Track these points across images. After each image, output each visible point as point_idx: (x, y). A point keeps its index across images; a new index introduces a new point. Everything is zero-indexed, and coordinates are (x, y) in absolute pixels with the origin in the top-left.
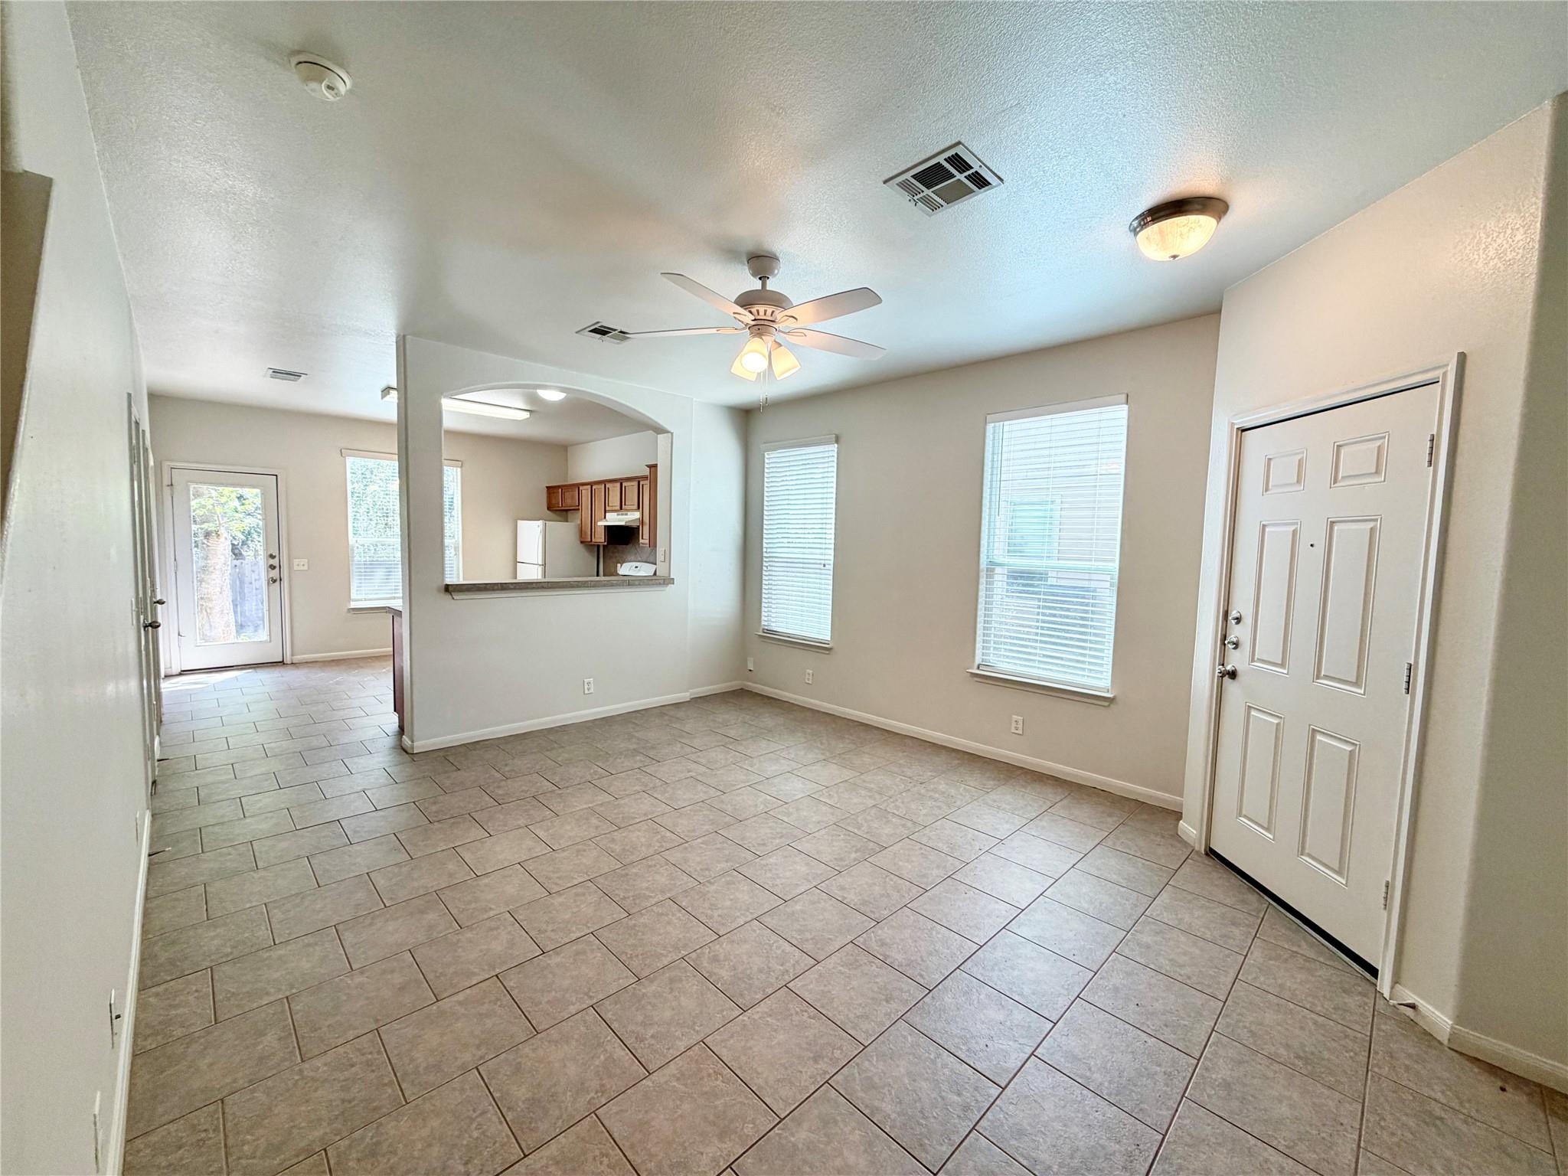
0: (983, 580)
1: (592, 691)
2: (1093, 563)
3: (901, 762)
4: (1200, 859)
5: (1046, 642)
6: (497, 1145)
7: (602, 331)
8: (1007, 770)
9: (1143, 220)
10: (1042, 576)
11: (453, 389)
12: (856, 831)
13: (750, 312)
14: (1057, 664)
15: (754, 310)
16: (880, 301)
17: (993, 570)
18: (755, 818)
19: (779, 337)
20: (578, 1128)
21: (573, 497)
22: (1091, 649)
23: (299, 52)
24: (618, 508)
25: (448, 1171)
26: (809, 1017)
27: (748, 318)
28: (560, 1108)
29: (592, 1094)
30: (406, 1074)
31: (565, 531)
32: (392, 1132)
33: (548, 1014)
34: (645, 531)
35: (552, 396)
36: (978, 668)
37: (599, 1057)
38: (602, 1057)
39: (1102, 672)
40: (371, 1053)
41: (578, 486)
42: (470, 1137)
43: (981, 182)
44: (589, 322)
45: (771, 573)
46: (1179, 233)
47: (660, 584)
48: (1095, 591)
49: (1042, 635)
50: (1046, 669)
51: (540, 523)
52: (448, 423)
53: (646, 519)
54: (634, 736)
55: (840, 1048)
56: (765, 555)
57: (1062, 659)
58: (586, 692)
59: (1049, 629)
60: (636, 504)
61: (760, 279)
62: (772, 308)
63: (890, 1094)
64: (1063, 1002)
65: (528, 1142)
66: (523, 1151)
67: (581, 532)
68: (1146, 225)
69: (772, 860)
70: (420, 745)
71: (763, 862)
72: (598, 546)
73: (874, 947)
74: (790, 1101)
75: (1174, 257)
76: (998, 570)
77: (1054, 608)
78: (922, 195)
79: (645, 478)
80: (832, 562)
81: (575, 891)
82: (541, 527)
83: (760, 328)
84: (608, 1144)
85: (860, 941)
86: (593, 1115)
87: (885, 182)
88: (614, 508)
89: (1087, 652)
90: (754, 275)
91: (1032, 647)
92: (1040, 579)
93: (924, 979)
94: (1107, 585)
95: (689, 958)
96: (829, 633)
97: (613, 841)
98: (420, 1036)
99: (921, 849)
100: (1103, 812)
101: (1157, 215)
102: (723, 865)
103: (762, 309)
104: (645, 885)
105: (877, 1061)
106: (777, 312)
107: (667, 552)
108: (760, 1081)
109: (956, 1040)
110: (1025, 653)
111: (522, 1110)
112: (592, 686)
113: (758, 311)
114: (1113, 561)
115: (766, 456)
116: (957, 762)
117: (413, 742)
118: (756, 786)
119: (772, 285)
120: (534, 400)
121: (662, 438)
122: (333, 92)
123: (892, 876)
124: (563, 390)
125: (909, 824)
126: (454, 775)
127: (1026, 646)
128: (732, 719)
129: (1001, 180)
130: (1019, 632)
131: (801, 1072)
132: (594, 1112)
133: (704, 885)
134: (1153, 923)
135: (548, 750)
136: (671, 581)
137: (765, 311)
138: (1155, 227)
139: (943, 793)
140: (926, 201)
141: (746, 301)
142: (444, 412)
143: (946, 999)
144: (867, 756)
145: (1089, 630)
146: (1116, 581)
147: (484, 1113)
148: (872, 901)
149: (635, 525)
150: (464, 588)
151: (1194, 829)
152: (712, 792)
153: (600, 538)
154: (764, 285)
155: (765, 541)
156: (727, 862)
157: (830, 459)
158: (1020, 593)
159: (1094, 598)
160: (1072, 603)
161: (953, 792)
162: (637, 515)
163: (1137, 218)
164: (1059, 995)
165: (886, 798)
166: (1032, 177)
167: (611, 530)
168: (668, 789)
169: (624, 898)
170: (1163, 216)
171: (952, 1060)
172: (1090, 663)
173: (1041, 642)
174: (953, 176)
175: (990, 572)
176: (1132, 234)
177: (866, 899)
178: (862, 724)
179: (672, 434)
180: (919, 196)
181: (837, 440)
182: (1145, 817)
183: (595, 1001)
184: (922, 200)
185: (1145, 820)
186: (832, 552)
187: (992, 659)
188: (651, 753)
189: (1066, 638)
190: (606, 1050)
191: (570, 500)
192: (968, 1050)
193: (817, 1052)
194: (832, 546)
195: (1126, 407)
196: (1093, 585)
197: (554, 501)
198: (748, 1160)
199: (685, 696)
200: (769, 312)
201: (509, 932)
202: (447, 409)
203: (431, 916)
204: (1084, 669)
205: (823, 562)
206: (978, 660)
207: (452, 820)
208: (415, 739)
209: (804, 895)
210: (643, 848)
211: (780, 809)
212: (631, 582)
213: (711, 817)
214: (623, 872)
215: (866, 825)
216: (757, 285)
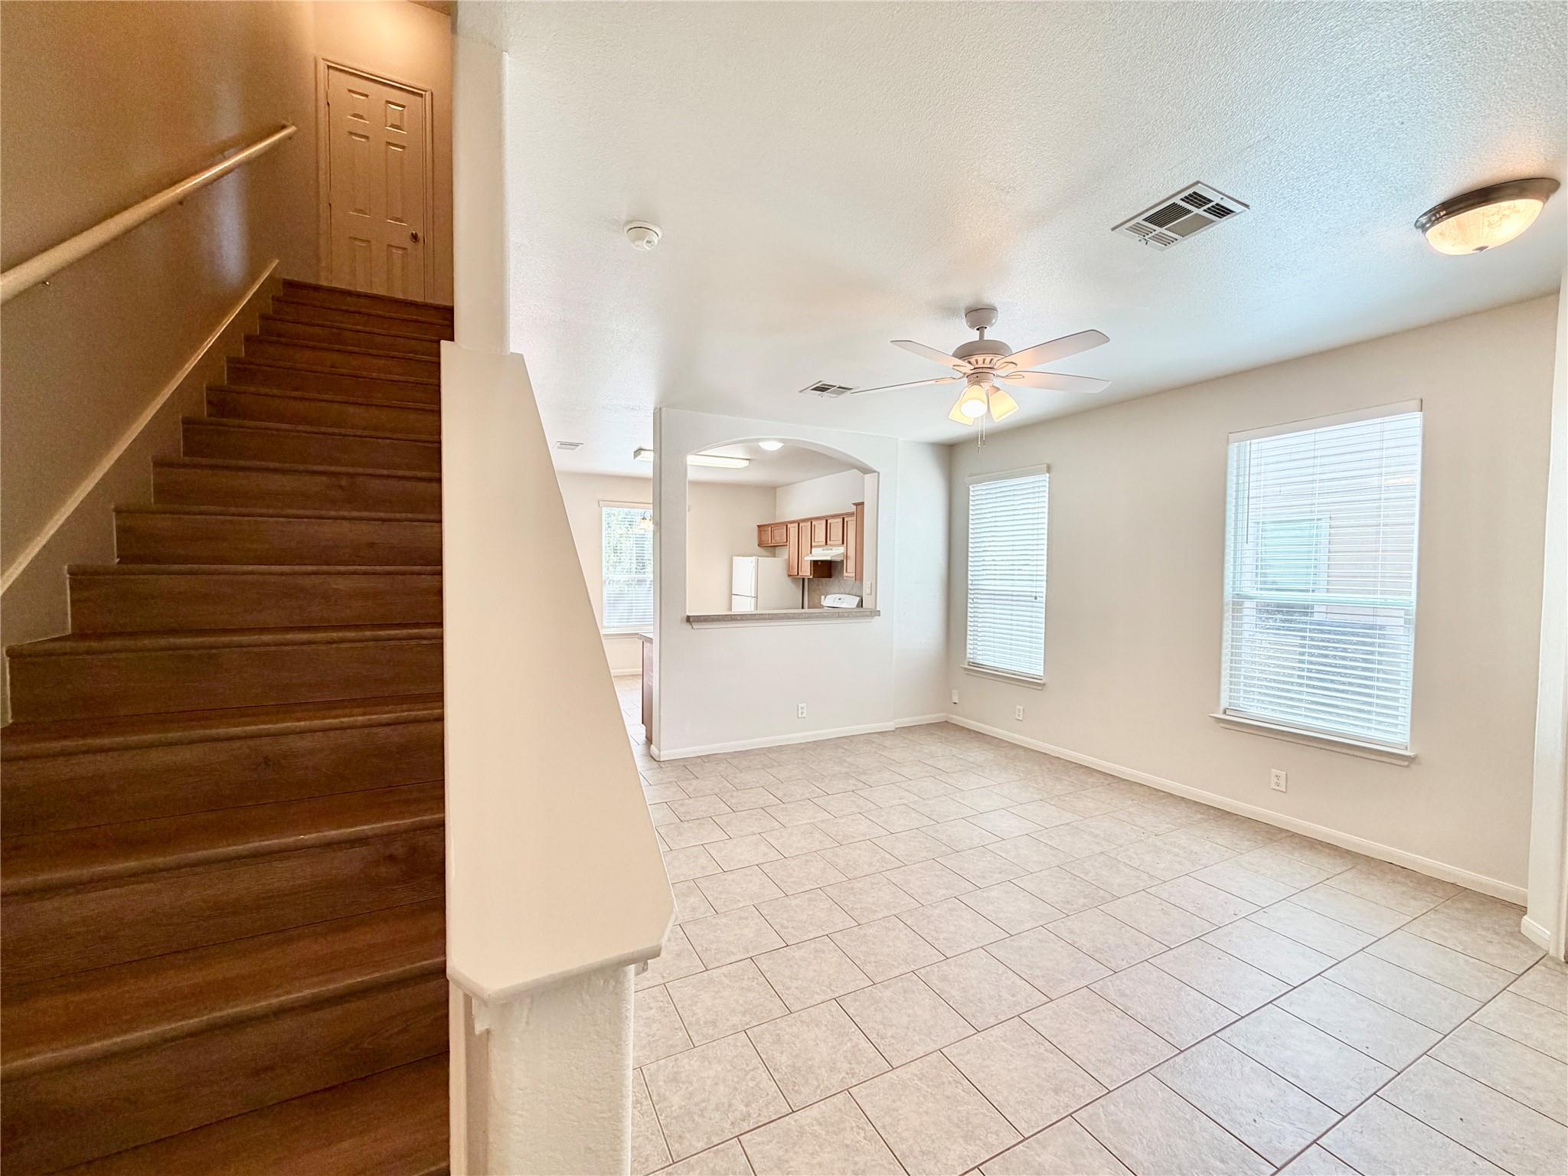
0: (1228, 615)
1: (804, 715)
2: (1379, 596)
3: (1131, 810)
4: (1558, 968)
5: (1314, 687)
6: (770, 1097)
7: (822, 389)
8: (1267, 832)
9: (1434, 215)
10: (1306, 610)
11: (698, 448)
12: (1082, 876)
13: (970, 363)
14: (1330, 713)
15: (973, 360)
16: (1107, 339)
17: (1242, 604)
18: (972, 851)
19: (997, 382)
20: (835, 1100)
21: (782, 535)
22: (1378, 697)
23: (631, 222)
24: (824, 543)
25: (734, 1108)
26: (1046, 1050)
27: (968, 368)
28: (817, 1080)
29: (844, 1075)
30: (690, 1024)
31: (774, 565)
32: (687, 1067)
33: (799, 999)
34: (850, 566)
35: (772, 446)
36: (1225, 712)
37: (846, 1044)
38: (849, 1045)
39: (1396, 725)
40: (662, 1001)
41: (786, 524)
42: (747, 1085)
43: (1221, 212)
44: (813, 381)
45: (976, 605)
46: (1487, 223)
47: (867, 616)
48: (1382, 627)
49: (1310, 678)
50: (1317, 718)
51: (754, 559)
52: (692, 475)
53: (852, 553)
54: (845, 761)
55: (1083, 1087)
56: (970, 587)
57: (1337, 707)
58: (800, 716)
59: (1318, 672)
60: (841, 539)
61: (978, 329)
62: (991, 357)
63: (1142, 1143)
64: (1353, 1097)
65: (797, 1100)
66: (791, 1108)
67: (789, 566)
68: (1439, 220)
69: (993, 894)
70: (665, 755)
71: (985, 895)
72: (803, 579)
73: (1113, 996)
74: (1033, 1123)
75: (1481, 249)
76: (1247, 604)
77: (1326, 648)
78: (1154, 233)
79: (851, 514)
80: (1044, 595)
81: (807, 896)
82: (754, 564)
83: (977, 376)
84: (862, 1120)
85: (1096, 987)
86: (846, 1091)
87: (1113, 229)
88: (819, 544)
89: (1375, 700)
90: (972, 326)
91: (1295, 692)
92: (1306, 614)
93: (1174, 1038)
94: (1401, 622)
95: (920, 973)
96: (1042, 668)
97: (836, 855)
98: (697, 996)
99: (1161, 904)
100: (1404, 893)
101: (1451, 209)
102: (943, 892)
103: (980, 358)
104: (871, 900)
105: (1124, 1107)
106: (995, 360)
107: (874, 585)
108: (1000, 1098)
109: (1216, 1107)
110: (1285, 698)
111: (786, 1073)
112: (805, 711)
113: (977, 361)
114: (1410, 594)
115: (971, 489)
116: (1199, 816)
117: (660, 751)
118: (970, 819)
119: (990, 334)
120: (758, 451)
121: (868, 478)
122: (650, 245)
123: (1129, 928)
124: (781, 440)
125: (1145, 877)
126: (695, 782)
127: (1288, 691)
128: (939, 751)
129: (1247, 206)
130: (1278, 674)
131: (1042, 1100)
132: (847, 1090)
133: (926, 908)
134: (1484, 1032)
135: (769, 768)
136: (878, 613)
137: (984, 360)
138: (1452, 221)
139: (1185, 848)
140: (1159, 238)
141: (965, 353)
142: (688, 467)
143: (1201, 1063)
144: (1090, 800)
145: (1376, 675)
146: (1413, 617)
147: (755, 1069)
148: (1107, 949)
149: (838, 559)
150: (702, 618)
151: (1548, 930)
152: (926, 821)
153: (806, 571)
154: (982, 336)
155: (970, 573)
156: (947, 889)
157: (1041, 489)
158: (1277, 629)
159: (1383, 636)
160: (1351, 643)
161: (1196, 848)
162: (842, 550)
163: (1425, 214)
164: (1349, 1087)
165: (1115, 846)
166: (1284, 198)
167: (815, 564)
168: (883, 813)
169: (852, 909)
170: (1461, 208)
171: (1212, 1125)
172: (1378, 714)
173: (1308, 686)
174: (1189, 212)
175: (1237, 606)
176: (1420, 230)
177: (1100, 946)
178: (1081, 766)
179: (879, 473)
180: (1150, 235)
181: (1049, 469)
182: (1467, 905)
183: (837, 995)
184: (1153, 238)
185: (1467, 911)
186: (1044, 584)
187: (1242, 703)
188: (863, 778)
189: (1344, 683)
190: (851, 1040)
191: (779, 536)
192: (1231, 1120)
193: (1056, 1084)
194: (1045, 578)
195: (1419, 415)
196: (1379, 621)
197: (764, 538)
198: (995, 1166)
199: (890, 725)
200: (988, 360)
201: (757, 924)
202: (691, 463)
203: (692, 899)
204: (1369, 720)
205: (1034, 594)
206: (1224, 703)
207: (698, 821)
208: (662, 748)
209: (1031, 932)
210: (866, 866)
211: (998, 844)
212: (838, 614)
213: (928, 845)
214: (849, 886)
215: (1093, 871)
216: (974, 336)
